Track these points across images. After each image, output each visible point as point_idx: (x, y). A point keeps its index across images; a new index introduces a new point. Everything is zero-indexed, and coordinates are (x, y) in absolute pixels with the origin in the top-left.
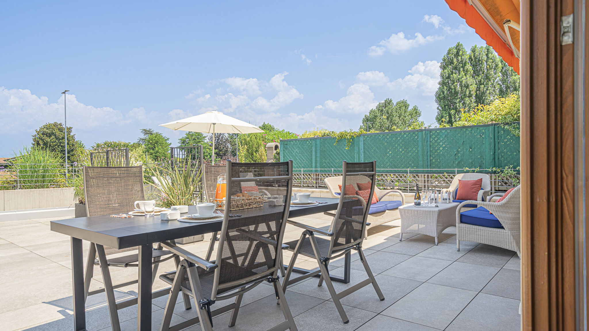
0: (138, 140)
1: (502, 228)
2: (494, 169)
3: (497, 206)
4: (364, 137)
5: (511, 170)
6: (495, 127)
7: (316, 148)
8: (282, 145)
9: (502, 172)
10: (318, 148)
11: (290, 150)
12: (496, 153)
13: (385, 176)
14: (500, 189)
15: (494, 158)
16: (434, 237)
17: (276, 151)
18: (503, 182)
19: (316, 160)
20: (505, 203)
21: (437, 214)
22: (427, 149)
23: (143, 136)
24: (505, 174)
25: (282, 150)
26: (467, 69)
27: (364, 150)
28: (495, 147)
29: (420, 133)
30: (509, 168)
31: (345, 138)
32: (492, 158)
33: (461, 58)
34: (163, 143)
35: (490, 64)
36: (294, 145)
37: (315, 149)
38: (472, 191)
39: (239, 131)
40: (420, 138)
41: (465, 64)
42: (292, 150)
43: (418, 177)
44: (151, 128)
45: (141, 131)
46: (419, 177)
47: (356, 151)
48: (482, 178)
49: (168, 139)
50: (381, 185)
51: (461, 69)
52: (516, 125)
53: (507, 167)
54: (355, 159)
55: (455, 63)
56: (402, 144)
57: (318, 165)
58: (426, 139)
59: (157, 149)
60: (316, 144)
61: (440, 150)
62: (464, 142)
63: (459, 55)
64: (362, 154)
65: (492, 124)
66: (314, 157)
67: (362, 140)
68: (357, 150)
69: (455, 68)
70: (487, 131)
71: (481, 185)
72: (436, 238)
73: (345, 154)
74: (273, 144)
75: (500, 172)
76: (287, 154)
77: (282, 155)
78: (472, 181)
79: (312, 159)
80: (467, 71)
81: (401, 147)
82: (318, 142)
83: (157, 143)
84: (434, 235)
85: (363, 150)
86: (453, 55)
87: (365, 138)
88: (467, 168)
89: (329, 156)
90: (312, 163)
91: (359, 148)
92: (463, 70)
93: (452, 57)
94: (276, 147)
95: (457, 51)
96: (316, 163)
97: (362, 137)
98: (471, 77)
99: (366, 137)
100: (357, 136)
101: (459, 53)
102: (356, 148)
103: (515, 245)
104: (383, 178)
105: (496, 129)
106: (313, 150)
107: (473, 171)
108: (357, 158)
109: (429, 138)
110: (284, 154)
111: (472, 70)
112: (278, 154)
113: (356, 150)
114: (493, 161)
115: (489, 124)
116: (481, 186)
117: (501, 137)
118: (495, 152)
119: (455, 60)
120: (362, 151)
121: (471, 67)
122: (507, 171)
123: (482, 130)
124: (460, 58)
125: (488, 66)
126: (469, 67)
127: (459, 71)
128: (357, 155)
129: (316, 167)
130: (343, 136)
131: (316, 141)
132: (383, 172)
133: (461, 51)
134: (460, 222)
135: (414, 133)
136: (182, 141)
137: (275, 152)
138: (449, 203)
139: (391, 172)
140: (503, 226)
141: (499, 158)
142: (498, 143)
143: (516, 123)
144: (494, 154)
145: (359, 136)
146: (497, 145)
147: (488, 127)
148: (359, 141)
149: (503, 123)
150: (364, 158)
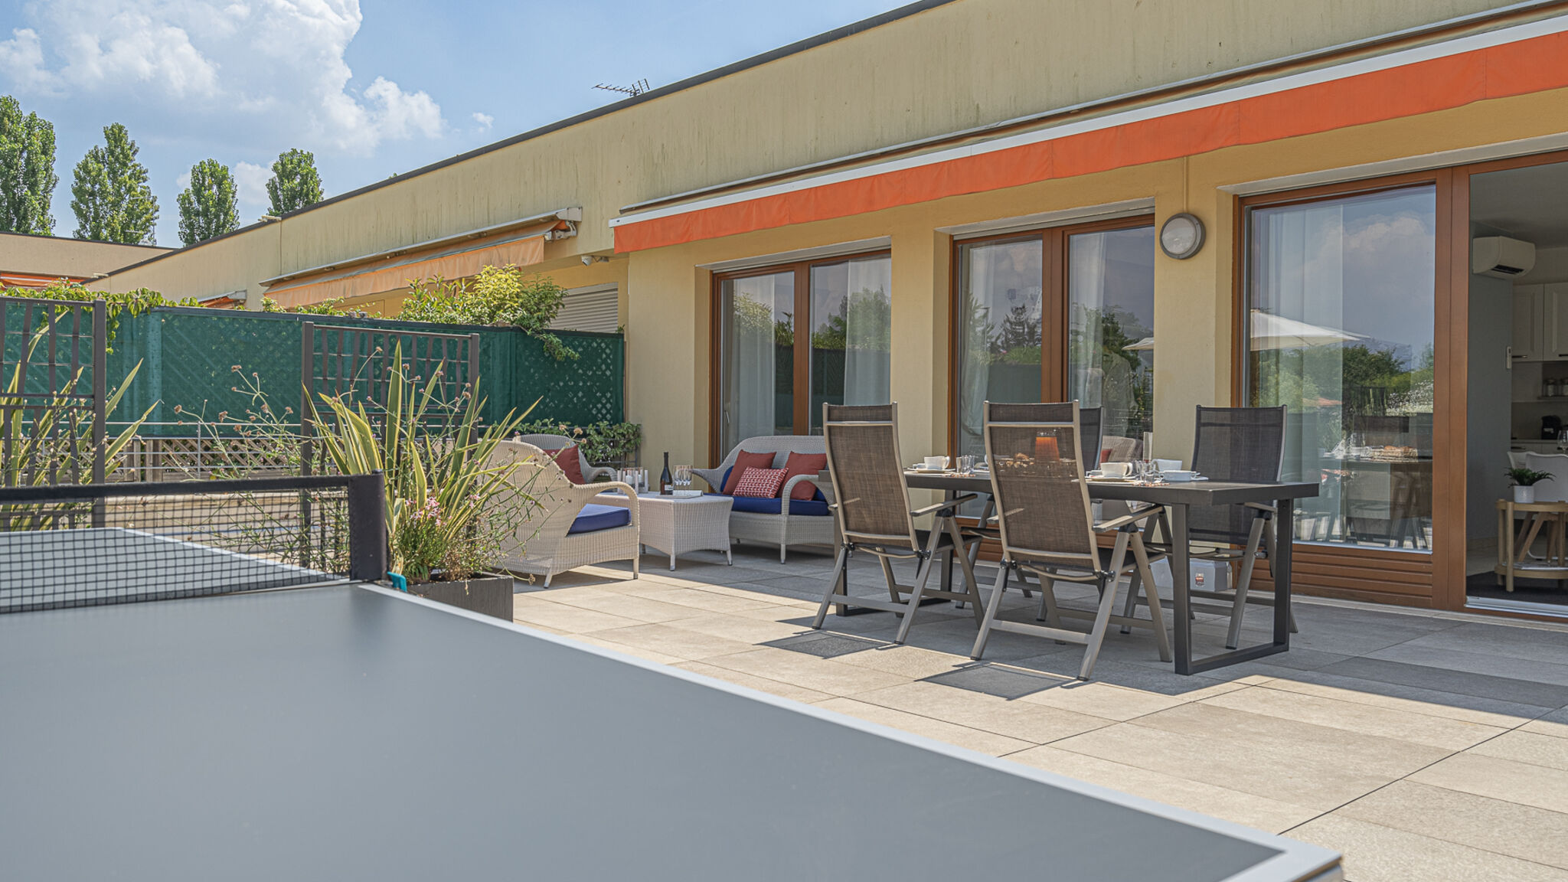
4: (163, 318)
12: (513, 392)
15: (510, 403)
16: (724, 550)
27: (163, 362)
28: (511, 378)
32: (507, 401)
67: (157, 327)
70: (497, 340)
84: (723, 545)
85: (158, 360)
87: (168, 320)
97: (157, 315)
99: (170, 316)
100: (141, 312)
105: (514, 338)
108: (137, 385)
117: (521, 358)
118: (510, 390)
120: (155, 362)
123: (488, 337)
141: (516, 404)
142: (517, 368)
144: (510, 394)
145: (145, 312)
146: (514, 374)
147: (498, 333)
148: (145, 330)
149: (528, 329)
150: (163, 389)
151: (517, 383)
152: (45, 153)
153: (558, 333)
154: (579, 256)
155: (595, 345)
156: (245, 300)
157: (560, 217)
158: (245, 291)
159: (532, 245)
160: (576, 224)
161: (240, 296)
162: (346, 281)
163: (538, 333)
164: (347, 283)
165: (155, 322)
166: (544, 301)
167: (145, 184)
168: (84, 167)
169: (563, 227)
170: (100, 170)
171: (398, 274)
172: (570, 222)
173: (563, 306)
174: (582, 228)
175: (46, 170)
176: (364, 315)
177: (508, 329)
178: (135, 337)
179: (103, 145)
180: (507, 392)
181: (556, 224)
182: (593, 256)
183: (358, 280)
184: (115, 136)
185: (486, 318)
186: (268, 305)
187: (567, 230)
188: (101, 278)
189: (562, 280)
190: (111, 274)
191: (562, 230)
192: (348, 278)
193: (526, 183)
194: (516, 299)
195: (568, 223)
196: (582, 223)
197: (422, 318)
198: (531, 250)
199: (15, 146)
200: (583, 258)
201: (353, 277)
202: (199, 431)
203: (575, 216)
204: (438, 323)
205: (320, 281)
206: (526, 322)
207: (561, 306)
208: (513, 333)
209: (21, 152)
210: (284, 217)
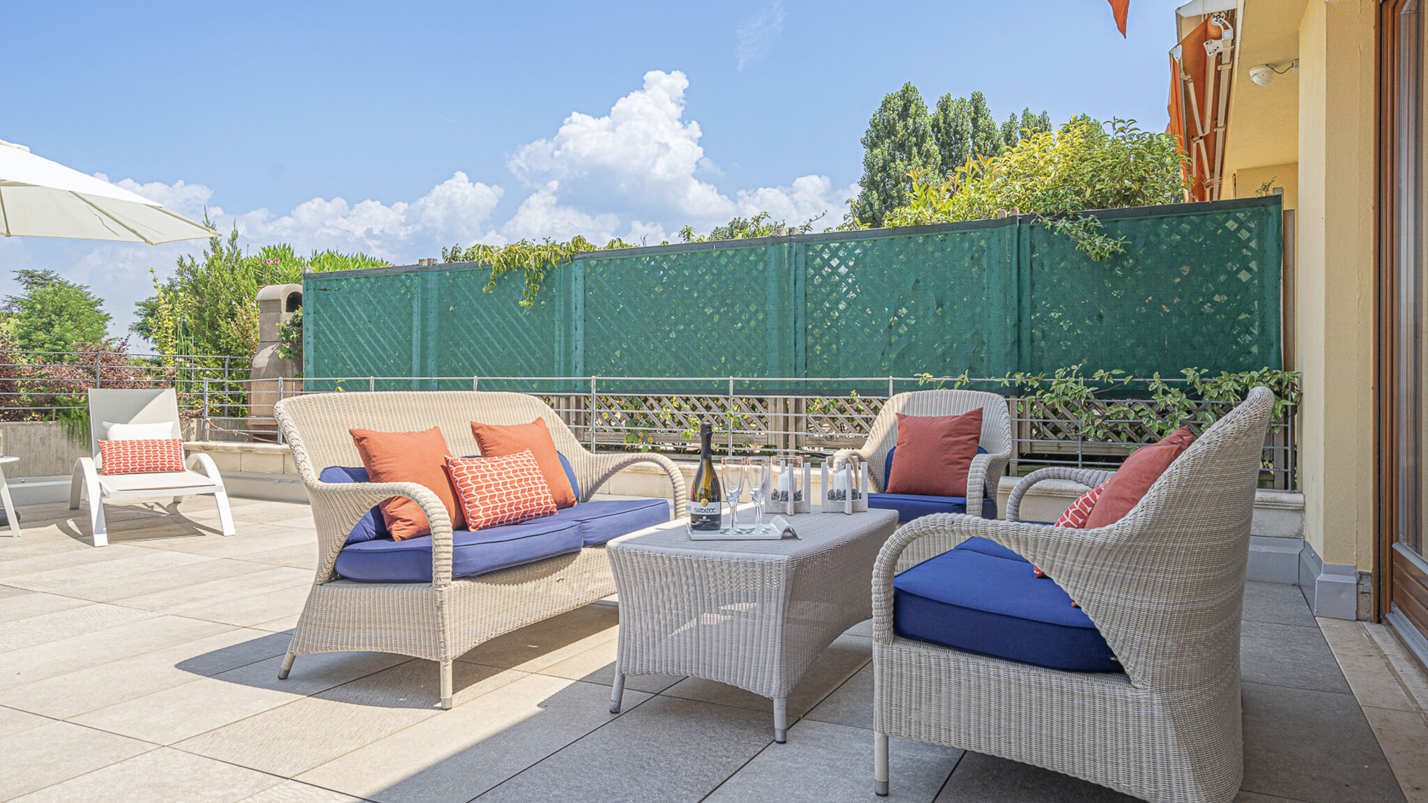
0: (6, 304)
1: (1115, 669)
2: (1018, 378)
3: (1095, 552)
4: (586, 264)
5: (1076, 383)
6: (1023, 230)
7: (424, 302)
8: (311, 291)
9: (1046, 387)
10: (433, 305)
11: (339, 310)
12: (1025, 323)
13: (655, 404)
14: (1037, 450)
15: (1019, 341)
16: (770, 701)
17: (292, 314)
18: (1045, 424)
19: (424, 348)
20: (1136, 532)
21: (783, 576)
22: (796, 309)
23: (21, 292)
24: (1057, 395)
25: (311, 310)
26: (928, 151)
27: (585, 313)
28: (1019, 301)
29: (772, 251)
30: (1069, 374)
31: (521, 269)
32: (1010, 337)
33: (915, 123)
34: (83, 314)
35: (982, 143)
36: (350, 292)
37: (422, 307)
38: (946, 456)
39: (134, 232)
40: (772, 266)
41: (922, 139)
42: (345, 311)
43: (766, 408)
44: (50, 269)
45: (17, 275)
46: (769, 408)
47: (557, 314)
48: (981, 409)
49: (100, 302)
50: (640, 434)
51: (915, 150)
52: (1093, 220)
53: (1061, 372)
54: (556, 344)
55: (901, 133)
56: (713, 290)
57: (431, 363)
58: (792, 273)
59: (57, 329)
60: (425, 290)
61: (838, 309)
62: (917, 281)
63: (908, 115)
64: (580, 324)
65: (1012, 219)
66: (416, 336)
67: (580, 274)
68: (562, 309)
69: (901, 146)
70: (994, 241)
71: (979, 434)
72: (776, 704)
73: (523, 325)
74: (280, 291)
75: (1038, 389)
76: (328, 325)
77: (311, 327)
78: (945, 418)
79: (410, 342)
80: (928, 155)
81: (710, 302)
82: (433, 280)
83: (59, 312)
84: (770, 689)
85: (580, 311)
86: (896, 112)
87: (589, 265)
88: (928, 375)
89: (470, 332)
90: (410, 358)
91: (568, 304)
92: (918, 152)
93: (894, 119)
94: (294, 301)
95: (905, 104)
96: (424, 357)
97: (580, 263)
98: (937, 171)
99: (593, 262)
100: (563, 261)
101: (909, 110)
102: (559, 304)
103: (1188, 776)
104: (648, 412)
105: (1026, 234)
106: (415, 309)
107: (950, 385)
108: (562, 338)
109: (802, 266)
110: (316, 324)
111: (940, 153)
112: (298, 324)
113: (559, 311)
114: (1016, 349)
115: (1003, 219)
116: (977, 439)
117: (1042, 265)
118: (1020, 320)
119: (900, 126)
120: (578, 314)
121: (936, 148)
122: (1064, 385)
123: (980, 238)
124: (910, 121)
125: (976, 148)
126: (931, 145)
127: (910, 154)
128: (563, 329)
129: (423, 372)
130: (513, 259)
131: (425, 281)
132: (649, 388)
133: (913, 106)
134: (889, 634)
135: (752, 251)
136: (149, 311)
137: (287, 317)
138: (854, 511)
139: (675, 388)
140: (1122, 661)
141: (1032, 341)
142: (1033, 285)
143: (1092, 213)
144: (1018, 326)
145: (567, 260)
146: (1026, 295)
147: (996, 229)
148: (570, 279)
150: (584, 341)
151: (1033, 306)
154: (1247, 74)
165: (577, 270)
172: (1217, 16)
177: (1013, 221)
180: (1012, 322)
182: (1269, 65)
195: (1214, 21)
200: (1252, 74)
208: (1025, 226)
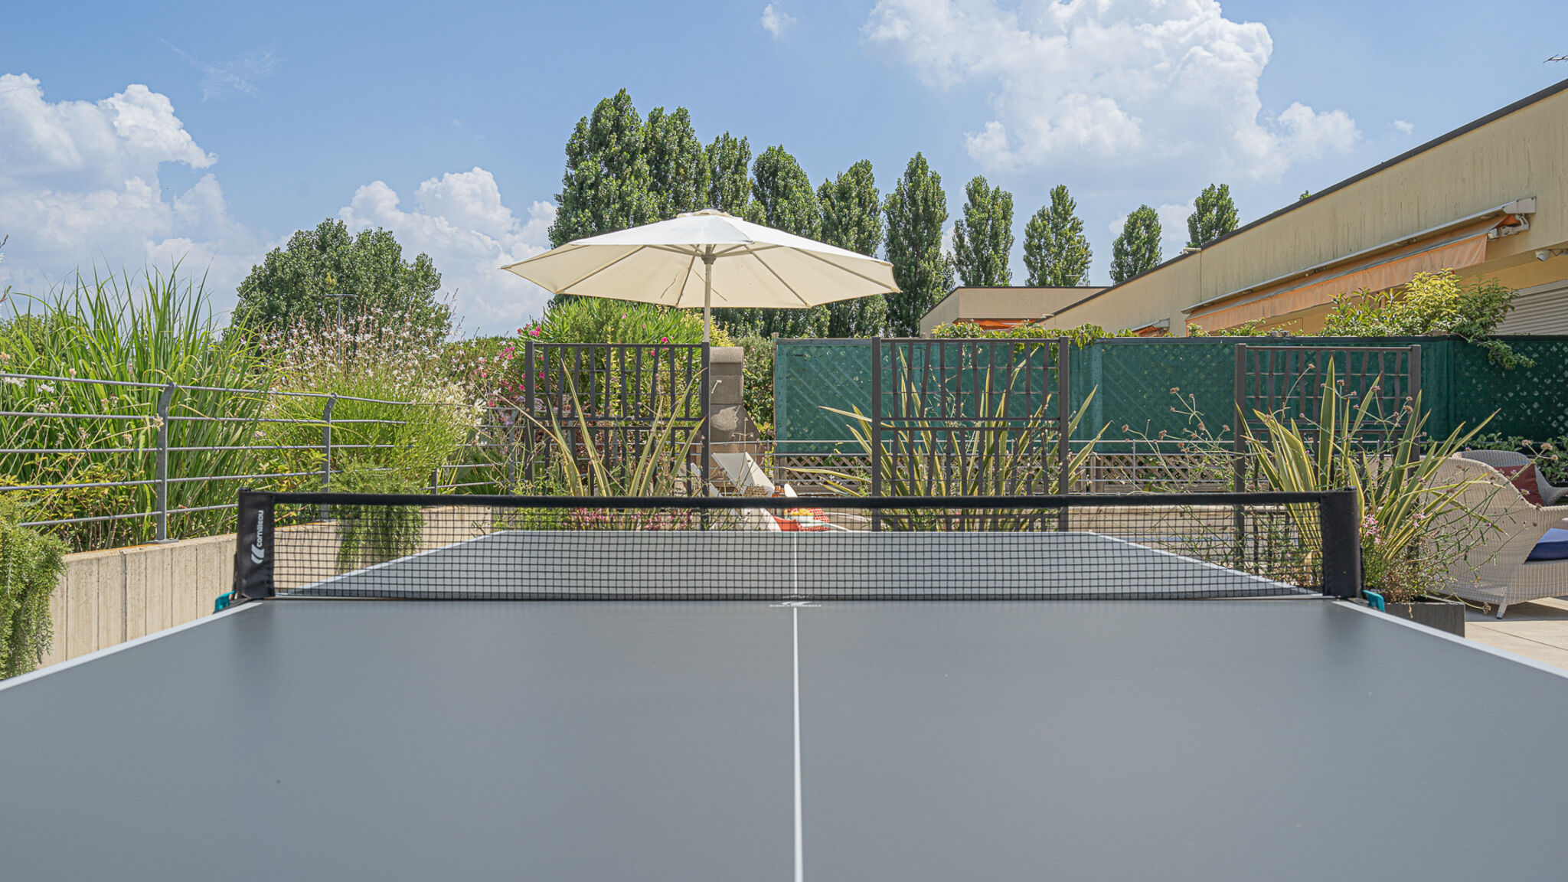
6: (1450, 345)
8: (784, 357)
12: (1451, 406)
15: (1448, 417)
25: (783, 376)
26: (639, 170)
27: (1104, 387)
28: (1448, 390)
32: (1443, 416)
36: (834, 358)
42: (827, 376)
47: (1075, 388)
64: (1099, 396)
68: (1081, 384)
70: (1431, 350)
74: (741, 354)
76: (804, 388)
77: (784, 392)
80: (637, 175)
87: (1105, 349)
91: (1086, 381)
93: (607, 130)
97: (1099, 347)
99: (1108, 348)
102: (1077, 379)
105: (1451, 349)
110: (789, 388)
113: (1078, 386)
114: (1446, 423)
115: (1438, 337)
117: (1461, 368)
118: (1448, 403)
119: (614, 138)
120: (1097, 388)
128: (1081, 400)
133: (626, 117)
142: (1455, 381)
144: (1447, 407)
145: (1089, 344)
146: (1451, 387)
147: (1432, 343)
148: (1089, 359)
149: (1469, 337)
150: (1103, 410)
151: (1456, 395)
152: (1004, 218)
153: (1506, 339)
154: (1533, 252)
155: (1555, 349)
156: (1168, 328)
157: (1507, 211)
158: (1168, 319)
159: (1471, 246)
160: (1527, 216)
161: (1164, 325)
162: (1264, 302)
163: (1482, 340)
164: (1266, 304)
165: (1097, 353)
166: (1490, 304)
167: (1081, 234)
168: (1032, 225)
169: (1511, 221)
170: (1045, 226)
171: (1318, 290)
172: (1521, 215)
173: (1513, 308)
174: (1536, 222)
175: (1006, 232)
176: (1286, 333)
177: (1443, 338)
178: (1081, 366)
179: (1049, 204)
180: (1445, 405)
181: (1503, 220)
182: (1550, 250)
183: (1276, 301)
184: (1059, 195)
185: (1418, 329)
186: (1194, 330)
187: (1518, 224)
188: (1048, 317)
189: (1509, 281)
190: (1056, 314)
191: (1509, 226)
192: (1266, 299)
193: (1463, 180)
194: (1454, 306)
195: (1517, 217)
196: (1537, 215)
197: (1347, 333)
198: (1471, 251)
199: (983, 216)
200: (1538, 254)
201: (1271, 297)
202: (1134, 448)
203: (1527, 207)
204: (1364, 337)
205: (1238, 304)
206: (1466, 329)
207: (1510, 309)
208: (1451, 342)
209: (987, 220)
210: (1203, 248)
